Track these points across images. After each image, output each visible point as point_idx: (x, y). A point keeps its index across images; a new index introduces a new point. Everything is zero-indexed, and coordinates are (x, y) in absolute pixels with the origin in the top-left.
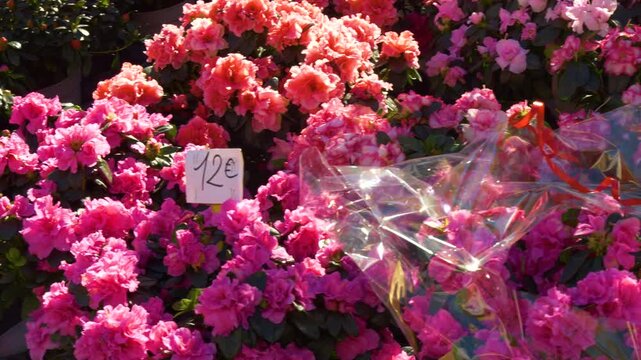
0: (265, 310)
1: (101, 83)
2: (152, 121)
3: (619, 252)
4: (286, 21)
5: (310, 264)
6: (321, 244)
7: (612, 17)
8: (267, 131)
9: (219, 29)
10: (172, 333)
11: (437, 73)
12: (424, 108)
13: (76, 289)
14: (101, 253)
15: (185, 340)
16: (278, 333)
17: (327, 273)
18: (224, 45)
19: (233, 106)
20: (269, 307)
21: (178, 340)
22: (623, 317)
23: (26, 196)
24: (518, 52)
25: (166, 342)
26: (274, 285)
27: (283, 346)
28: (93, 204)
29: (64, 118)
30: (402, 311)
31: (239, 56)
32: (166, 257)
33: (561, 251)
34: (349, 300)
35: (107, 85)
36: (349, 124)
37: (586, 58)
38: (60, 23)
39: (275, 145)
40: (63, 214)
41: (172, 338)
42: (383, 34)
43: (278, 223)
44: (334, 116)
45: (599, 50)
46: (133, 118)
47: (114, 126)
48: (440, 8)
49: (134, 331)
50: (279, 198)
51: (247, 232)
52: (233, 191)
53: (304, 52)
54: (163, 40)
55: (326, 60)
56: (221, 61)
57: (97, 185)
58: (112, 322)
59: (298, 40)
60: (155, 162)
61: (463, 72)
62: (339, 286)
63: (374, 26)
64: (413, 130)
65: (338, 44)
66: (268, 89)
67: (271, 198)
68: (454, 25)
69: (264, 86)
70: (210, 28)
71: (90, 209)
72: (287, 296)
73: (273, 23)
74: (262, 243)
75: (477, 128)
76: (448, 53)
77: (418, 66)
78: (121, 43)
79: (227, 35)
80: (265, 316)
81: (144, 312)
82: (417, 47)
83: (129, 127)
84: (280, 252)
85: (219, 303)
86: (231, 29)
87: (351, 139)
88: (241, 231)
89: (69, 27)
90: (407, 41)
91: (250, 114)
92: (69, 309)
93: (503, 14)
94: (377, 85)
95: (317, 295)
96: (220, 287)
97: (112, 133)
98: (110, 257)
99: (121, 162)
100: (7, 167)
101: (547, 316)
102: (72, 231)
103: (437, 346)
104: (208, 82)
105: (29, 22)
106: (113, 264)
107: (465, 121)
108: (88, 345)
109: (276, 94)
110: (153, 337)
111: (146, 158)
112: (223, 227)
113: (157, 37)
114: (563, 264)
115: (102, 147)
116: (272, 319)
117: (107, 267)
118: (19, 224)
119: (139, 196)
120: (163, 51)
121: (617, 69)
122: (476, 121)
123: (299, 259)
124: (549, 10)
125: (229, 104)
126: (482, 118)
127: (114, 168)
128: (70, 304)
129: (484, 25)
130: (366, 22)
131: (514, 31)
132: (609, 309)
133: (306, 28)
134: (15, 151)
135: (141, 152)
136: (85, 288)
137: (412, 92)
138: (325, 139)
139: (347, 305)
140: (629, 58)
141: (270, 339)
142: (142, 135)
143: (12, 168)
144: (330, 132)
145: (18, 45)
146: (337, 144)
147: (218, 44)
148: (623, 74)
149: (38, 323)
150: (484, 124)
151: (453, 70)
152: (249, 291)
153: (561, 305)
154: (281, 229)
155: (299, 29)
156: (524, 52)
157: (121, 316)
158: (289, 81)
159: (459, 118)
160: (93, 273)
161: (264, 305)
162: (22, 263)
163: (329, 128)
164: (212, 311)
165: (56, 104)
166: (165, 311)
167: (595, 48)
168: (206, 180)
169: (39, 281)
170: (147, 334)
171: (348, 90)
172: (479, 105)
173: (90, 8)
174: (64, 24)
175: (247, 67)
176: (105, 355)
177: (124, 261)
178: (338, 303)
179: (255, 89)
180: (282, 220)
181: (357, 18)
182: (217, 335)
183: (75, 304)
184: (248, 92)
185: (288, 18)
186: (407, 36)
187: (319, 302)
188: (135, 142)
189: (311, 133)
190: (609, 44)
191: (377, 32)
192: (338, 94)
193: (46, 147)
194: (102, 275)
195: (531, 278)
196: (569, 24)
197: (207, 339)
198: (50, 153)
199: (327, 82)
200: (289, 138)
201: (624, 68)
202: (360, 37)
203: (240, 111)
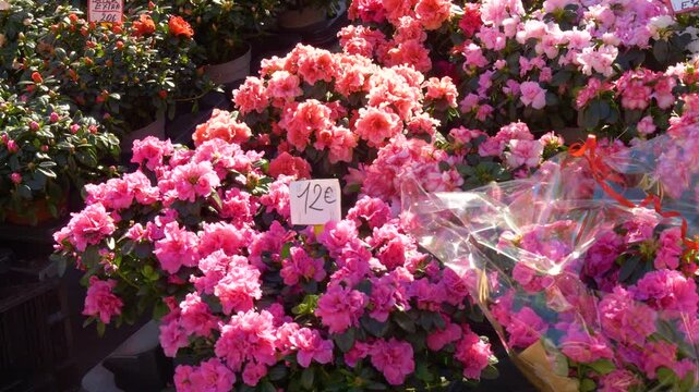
0: (372, 312)
1: (199, 127)
2: (249, 156)
3: (667, 255)
4: (351, 71)
5: (401, 272)
6: (406, 255)
7: (615, 62)
8: (341, 162)
9: (295, 80)
10: (296, 332)
11: (469, 110)
12: (472, 140)
13: (209, 298)
14: (228, 268)
15: (307, 339)
16: (385, 329)
17: (415, 278)
18: (300, 93)
19: (312, 142)
20: (375, 309)
21: (301, 338)
22: (677, 308)
23: (154, 222)
24: (539, 92)
25: (292, 340)
26: (379, 291)
27: (387, 340)
28: (212, 228)
29: (176, 157)
30: (490, 309)
31: (315, 102)
32: (282, 270)
33: (616, 256)
34: (437, 301)
35: (205, 128)
36: (414, 155)
37: (606, 96)
38: (150, 77)
39: (348, 173)
40: (187, 236)
41: (296, 337)
42: (427, 79)
43: (368, 239)
44: (401, 149)
45: (615, 89)
46: (233, 155)
47: (220, 163)
48: (468, 57)
49: (264, 332)
50: (368, 218)
51: (348, 248)
52: (332, 213)
53: (367, 96)
54: (248, 90)
55: (387, 103)
56: (301, 106)
57: (210, 211)
58: (245, 325)
59: (361, 87)
60: (255, 191)
61: (491, 109)
62: (428, 290)
63: (418, 73)
64: (465, 157)
65: (395, 90)
66: (341, 128)
67: (359, 218)
68: (480, 71)
69: (337, 125)
70: (287, 79)
71: (208, 231)
72: (389, 299)
73: (339, 74)
74: (362, 256)
75: (519, 155)
76: (477, 93)
77: (456, 105)
78: (199, 91)
79: (302, 84)
80: (372, 316)
81: (270, 316)
82: (455, 90)
83: (232, 163)
84: (374, 262)
85: (335, 307)
86: (305, 79)
87: (418, 167)
88: (343, 246)
89: (158, 80)
90: (446, 85)
91: (327, 148)
92: (204, 314)
93: (523, 60)
94: (429, 122)
95: (412, 298)
96: (335, 294)
97: (220, 167)
98: (237, 271)
99: (228, 192)
100: (134, 199)
101: (616, 309)
102: (196, 250)
103: (523, 338)
104: (291, 124)
105: (125, 77)
106: (240, 277)
107: (507, 149)
108: (227, 346)
109: (348, 132)
110: (279, 336)
111: (248, 188)
112: (327, 244)
113: (242, 87)
114: (619, 267)
115: (214, 180)
116: (378, 318)
117: (236, 279)
118: (152, 246)
119: (244, 219)
120: (248, 99)
121: (632, 104)
122: (517, 149)
123: (391, 268)
124: (562, 57)
125: (309, 141)
126: (522, 147)
127: (223, 197)
128: (204, 310)
129: (506, 70)
130: (412, 70)
131: (533, 74)
132: (666, 303)
133: (367, 77)
134: (140, 185)
135: (244, 183)
136: (218, 298)
137: (462, 127)
138: (395, 168)
139: (435, 304)
140: (642, 95)
141: (378, 335)
142: (243, 170)
143: (139, 200)
144: (399, 162)
145: (118, 96)
146: (406, 172)
147: (295, 92)
148: (637, 109)
149: (170, 326)
150: (523, 152)
151: (482, 107)
152: (358, 295)
153: (627, 300)
154: (372, 243)
155: (362, 78)
156: (543, 92)
157: (252, 320)
158: (358, 120)
159: (502, 148)
160: (225, 285)
161: (371, 308)
162: (156, 277)
163: (397, 158)
164: (330, 314)
165: (169, 145)
166: (286, 314)
167: (612, 88)
168: (309, 204)
169: (171, 292)
170: (275, 334)
171: (405, 126)
172: (517, 136)
173: (173, 63)
174: (152, 78)
175: (323, 110)
176: (241, 352)
177: (249, 274)
178: (428, 303)
179: (330, 128)
180: (372, 236)
181: (405, 67)
182: (334, 333)
183: (208, 311)
184: (325, 131)
185: (353, 69)
186: (447, 81)
187: (413, 302)
188: (237, 175)
189: (382, 163)
190: (625, 84)
191: (421, 78)
192: (398, 130)
193: (165, 181)
194: (233, 286)
195: (592, 278)
196: (579, 69)
197: (325, 337)
198: (170, 187)
199: (390, 121)
200: (360, 167)
201: (638, 104)
202: (410, 83)
203: (319, 146)
